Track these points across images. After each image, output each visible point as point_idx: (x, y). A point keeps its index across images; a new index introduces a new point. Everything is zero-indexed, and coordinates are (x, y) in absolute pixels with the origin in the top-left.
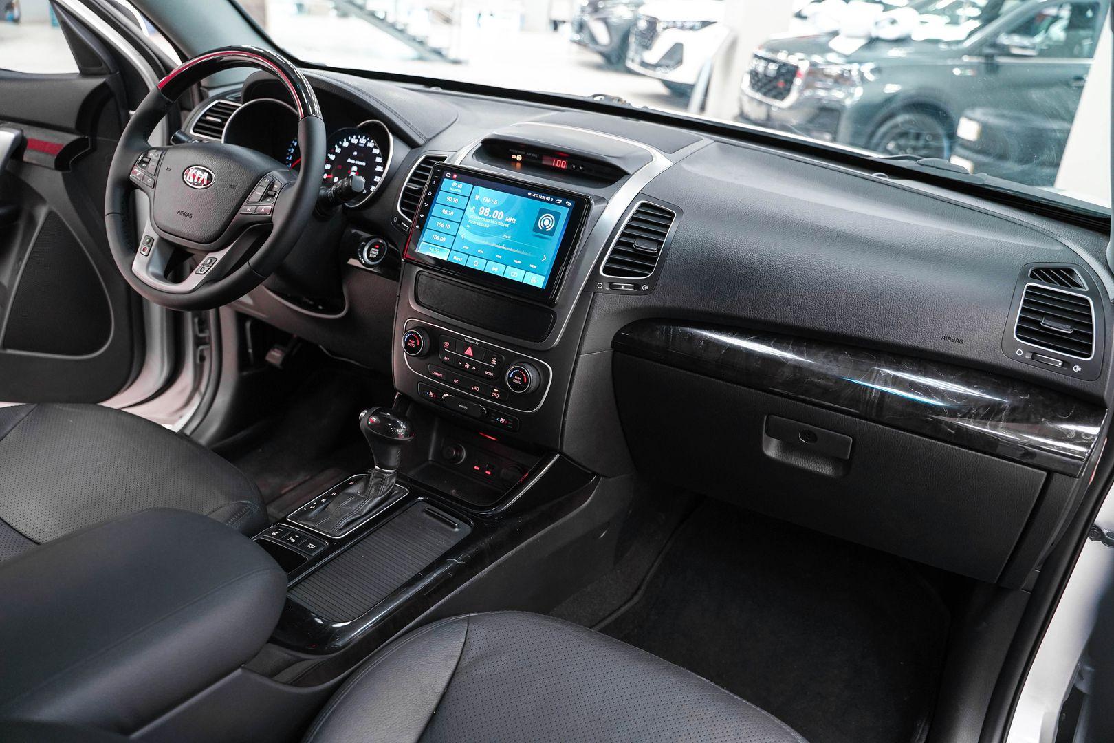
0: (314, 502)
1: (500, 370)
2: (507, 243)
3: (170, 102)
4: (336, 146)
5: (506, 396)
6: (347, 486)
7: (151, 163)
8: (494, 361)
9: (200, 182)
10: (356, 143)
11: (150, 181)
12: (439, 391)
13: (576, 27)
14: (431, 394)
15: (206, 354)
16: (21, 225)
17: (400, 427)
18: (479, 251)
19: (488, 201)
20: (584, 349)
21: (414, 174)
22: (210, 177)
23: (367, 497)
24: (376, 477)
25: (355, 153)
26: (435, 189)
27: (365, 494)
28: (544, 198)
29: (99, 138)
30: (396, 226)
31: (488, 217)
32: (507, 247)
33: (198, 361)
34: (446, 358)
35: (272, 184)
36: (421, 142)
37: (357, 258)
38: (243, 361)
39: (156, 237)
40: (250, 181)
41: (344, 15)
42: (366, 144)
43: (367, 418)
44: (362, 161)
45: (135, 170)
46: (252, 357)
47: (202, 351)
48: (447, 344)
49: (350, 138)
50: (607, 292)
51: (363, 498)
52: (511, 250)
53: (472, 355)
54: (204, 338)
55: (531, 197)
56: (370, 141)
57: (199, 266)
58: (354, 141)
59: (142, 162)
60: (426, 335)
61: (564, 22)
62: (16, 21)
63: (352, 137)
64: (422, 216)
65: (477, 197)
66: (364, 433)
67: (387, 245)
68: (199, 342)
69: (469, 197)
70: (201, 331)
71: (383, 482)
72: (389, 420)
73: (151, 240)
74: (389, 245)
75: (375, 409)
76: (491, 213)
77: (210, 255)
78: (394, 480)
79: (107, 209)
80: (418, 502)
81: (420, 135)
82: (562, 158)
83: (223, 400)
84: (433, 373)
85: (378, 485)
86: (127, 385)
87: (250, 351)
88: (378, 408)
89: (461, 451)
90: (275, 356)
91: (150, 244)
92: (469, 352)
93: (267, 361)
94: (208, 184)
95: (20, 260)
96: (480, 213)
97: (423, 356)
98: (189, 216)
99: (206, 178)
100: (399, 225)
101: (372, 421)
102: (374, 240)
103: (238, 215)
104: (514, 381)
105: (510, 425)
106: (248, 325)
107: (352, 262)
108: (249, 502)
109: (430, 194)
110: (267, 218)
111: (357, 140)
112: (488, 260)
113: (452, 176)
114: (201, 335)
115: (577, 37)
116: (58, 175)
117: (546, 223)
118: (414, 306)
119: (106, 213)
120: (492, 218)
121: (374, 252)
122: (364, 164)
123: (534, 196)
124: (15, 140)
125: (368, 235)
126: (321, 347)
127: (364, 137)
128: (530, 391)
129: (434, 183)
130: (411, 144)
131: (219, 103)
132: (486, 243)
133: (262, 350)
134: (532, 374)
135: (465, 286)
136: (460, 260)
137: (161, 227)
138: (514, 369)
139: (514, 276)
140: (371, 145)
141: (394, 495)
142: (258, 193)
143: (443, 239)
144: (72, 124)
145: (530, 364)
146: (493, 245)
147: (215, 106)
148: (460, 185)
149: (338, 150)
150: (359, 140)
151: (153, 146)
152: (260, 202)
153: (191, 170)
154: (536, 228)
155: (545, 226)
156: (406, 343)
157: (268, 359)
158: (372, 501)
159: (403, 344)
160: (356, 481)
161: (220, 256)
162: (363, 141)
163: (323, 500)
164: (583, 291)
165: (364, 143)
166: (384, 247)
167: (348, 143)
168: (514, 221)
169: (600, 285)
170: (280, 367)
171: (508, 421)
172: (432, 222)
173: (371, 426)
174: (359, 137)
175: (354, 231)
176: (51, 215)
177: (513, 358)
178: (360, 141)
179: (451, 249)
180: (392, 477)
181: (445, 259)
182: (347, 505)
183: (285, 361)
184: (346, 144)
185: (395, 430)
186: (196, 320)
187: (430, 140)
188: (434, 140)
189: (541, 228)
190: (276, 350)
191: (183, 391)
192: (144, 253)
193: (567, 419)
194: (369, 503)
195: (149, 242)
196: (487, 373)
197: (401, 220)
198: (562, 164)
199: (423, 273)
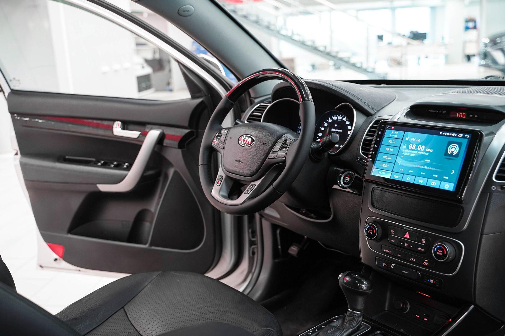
0: (311, 331)
1: (428, 247)
2: (427, 165)
3: (232, 103)
4: (325, 122)
5: (433, 264)
6: (332, 321)
7: (222, 136)
8: (424, 241)
9: (247, 143)
10: (336, 119)
11: (222, 145)
12: (389, 262)
13: (482, 56)
14: (384, 264)
15: (256, 250)
16: (161, 179)
17: (364, 284)
18: (410, 171)
19: (414, 140)
20: (486, 230)
21: (369, 131)
22: (252, 139)
23: (343, 329)
24: (349, 316)
25: (336, 125)
26: (381, 137)
27: (342, 327)
28: (451, 134)
29: (200, 130)
30: (360, 163)
31: (415, 150)
32: (428, 167)
33: (251, 255)
34: (392, 241)
35: (286, 141)
36: (373, 112)
37: (337, 184)
38: (276, 254)
39: (224, 175)
40: (274, 140)
41: (338, 68)
42: (342, 119)
43: (343, 278)
44: (340, 130)
45: (215, 140)
46: (280, 250)
47: (253, 249)
48: (392, 232)
49: (332, 117)
50: (499, 192)
51: (341, 329)
52: (430, 168)
53: (409, 237)
54: (255, 241)
55: (442, 135)
56: (344, 117)
57: (246, 190)
58: (335, 118)
59: (218, 136)
60: (379, 226)
61: (474, 55)
62: (171, 90)
63: (334, 116)
64: (373, 153)
65: (407, 139)
66: (341, 287)
67: (355, 175)
68: (252, 243)
69: (402, 139)
70: (253, 237)
71: (354, 319)
72: (356, 279)
73: (222, 177)
74: (356, 175)
75: (347, 272)
76: (417, 147)
77: (252, 183)
78: (361, 319)
79: (200, 162)
80: (376, 334)
81: (373, 109)
82: (463, 112)
83: (264, 277)
84: (385, 250)
85: (350, 321)
86: (212, 267)
87: (280, 247)
88: (350, 271)
89: (406, 304)
90: (294, 250)
91: (221, 180)
92: (407, 236)
93: (289, 253)
94: (251, 144)
95: (160, 197)
96: (409, 148)
97: (379, 240)
98: (241, 162)
99: (250, 142)
100: (361, 161)
101: (346, 280)
102: (347, 172)
103: (267, 160)
104: (438, 253)
105: (437, 284)
106: (278, 231)
107: (335, 187)
108: (272, 329)
109: (378, 139)
110: (283, 160)
111: (336, 118)
112: (416, 176)
113: (391, 128)
114: (253, 239)
115: (483, 62)
116: (180, 151)
117: (453, 150)
118: (372, 210)
119: (199, 164)
120: (417, 150)
121: (347, 179)
122: (341, 131)
123: (444, 134)
124: (160, 134)
125: (342, 170)
126: (319, 242)
127: (340, 115)
128: (448, 261)
129: (380, 133)
130: (367, 114)
131: (261, 105)
132: (415, 166)
133: (286, 247)
134: (449, 249)
135: (403, 194)
136: (398, 177)
137: (227, 170)
138: (437, 246)
139: (433, 185)
140: (345, 119)
141: (361, 329)
142: (278, 146)
143: (387, 166)
144: (186, 124)
145: (448, 242)
146: (419, 166)
147: (258, 107)
148: (397, 132)
149: (326, 125)
150: (337, 117)
151: (224, 128)
152: (279, 151)
153: (243, 137)
154: (446, 154)
155: (452, 152)
156: (367, 231)
157: (290, 251)
158: (346, 331)
159: (365, 234)
160: (337, 319)
161: (257, 183)
162: (340, 118)
163: (317, 330)
164: (482, 192)
165: (341, 119)
166: (353, 176)
167: (331, 120)
168: (431, 151)
169: (494, 188)
170: (296, 256)
171: (436, 282)
172: (379, 157)
173: (346, 283)
174: (338, 116)
175: (335, 168)
176: (176, 173)
177: (436, 239)
178: (339, 118)
179: (392, 171)
180: (359, 317)
181: (389, 178)
182: (331, 333)
183: (299, 253)
184: (330, 121)
185: (361, 286)
186: (250, 231)
187: (378, 111)
188: (381, 111)
189: (450, 153)
190: (294, 246)
191: (242, 272)
192: (218, 184)
193: (477, 280)
194: (345, 332)
195: (221, 178)
196: (419, 249)
197: (362, 158)
198: (463, 115)
199: (375, 188)
